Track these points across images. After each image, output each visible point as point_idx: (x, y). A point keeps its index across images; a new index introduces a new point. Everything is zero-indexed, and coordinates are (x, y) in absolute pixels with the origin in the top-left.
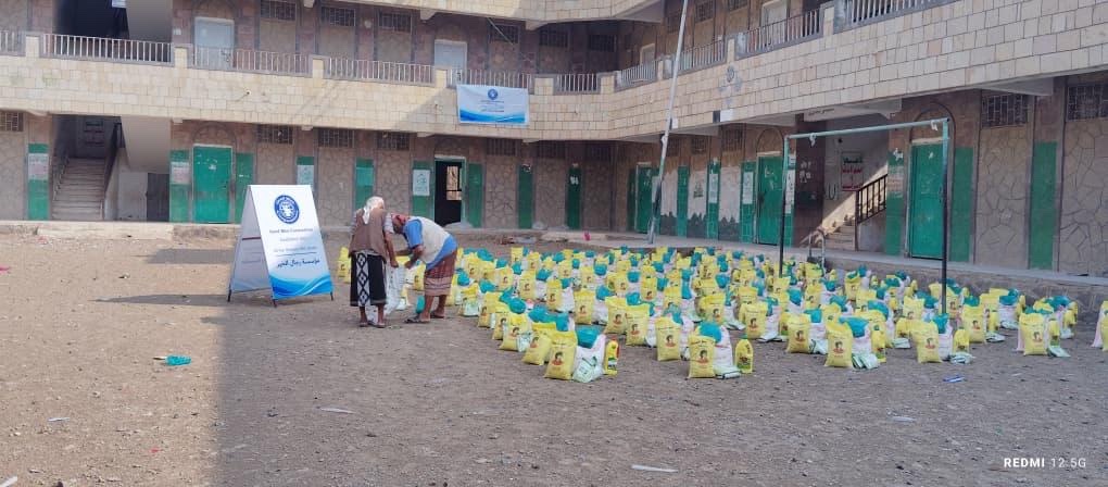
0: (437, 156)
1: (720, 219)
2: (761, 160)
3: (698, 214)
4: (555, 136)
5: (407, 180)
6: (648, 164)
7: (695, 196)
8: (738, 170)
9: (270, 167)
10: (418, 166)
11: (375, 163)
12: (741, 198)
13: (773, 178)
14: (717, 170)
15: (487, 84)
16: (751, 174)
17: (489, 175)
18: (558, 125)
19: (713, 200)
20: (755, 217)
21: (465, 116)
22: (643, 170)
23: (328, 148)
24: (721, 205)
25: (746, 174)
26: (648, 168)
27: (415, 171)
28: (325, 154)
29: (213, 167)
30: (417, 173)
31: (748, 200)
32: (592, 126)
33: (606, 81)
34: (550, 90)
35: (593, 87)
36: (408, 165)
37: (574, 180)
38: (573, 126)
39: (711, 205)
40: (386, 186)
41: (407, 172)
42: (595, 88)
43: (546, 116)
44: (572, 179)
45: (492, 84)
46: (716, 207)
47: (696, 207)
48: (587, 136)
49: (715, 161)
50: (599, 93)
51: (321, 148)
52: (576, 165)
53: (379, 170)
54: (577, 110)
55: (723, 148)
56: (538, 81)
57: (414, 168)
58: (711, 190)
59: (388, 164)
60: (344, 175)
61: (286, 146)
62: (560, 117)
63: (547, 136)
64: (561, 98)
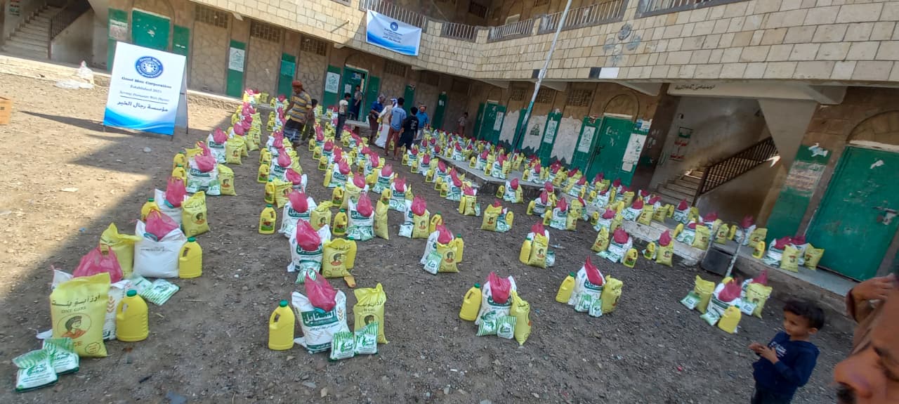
0: (347, 65)
1: (552, 157)
2: (606, 119)
3: (531, 148)
4: (436, 68)
5: (321, 78)
6: (496, 102)
7: (531, 134)
8: (579, 123)
9: (205, 43)
10: (331, 69)
11: (297, 60)
12: (578, 145)
13: (615, 137)
14: (558, 118)
15: (392, 17)
16: (593, 129)
17: (384, 87)
18: (439, 61)
19: (548, 140)
20: (588, 164)
21: (371, 38)
22: (491, 105)
23: (258, 39)
24: (555, 145)
25: (586, 128)
26: (495, 105)
27: (329, 73)
28: (255, 42)
29: (151, 33)
30: (330, 74)
31: (585, 148)
32: (464, 66)
33: (482, 34)
34: (439, 33)
35: (471, 37)
36: (323, 67)
37: (441, 103)
38: (451, 63)
39: (545, 143)
40: (305, 80)
41: (322, 72)
42: (471, 38)
43: (432, 51)
44: (440, 102)
45: (396, 18)
46: (550, 147)
47: (531, 142)
48: (459, 73)
49: (557, 111)
50: (475, 42)
51: (252, 38)
52: (444, 93)
53: (300, 66)
54: (456, 52)
55: (568, 103)
56: (431, 23)
57: (329, 71)
58: (547, 132)
59: (308, 62)
60: (270, 64)
61: (222, 30)
62: (443, 55)
63: (430, 67)
64: (446, 40)
